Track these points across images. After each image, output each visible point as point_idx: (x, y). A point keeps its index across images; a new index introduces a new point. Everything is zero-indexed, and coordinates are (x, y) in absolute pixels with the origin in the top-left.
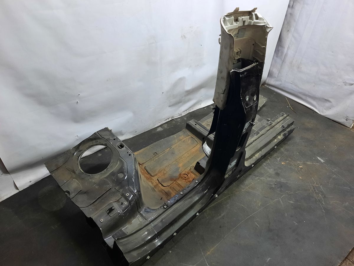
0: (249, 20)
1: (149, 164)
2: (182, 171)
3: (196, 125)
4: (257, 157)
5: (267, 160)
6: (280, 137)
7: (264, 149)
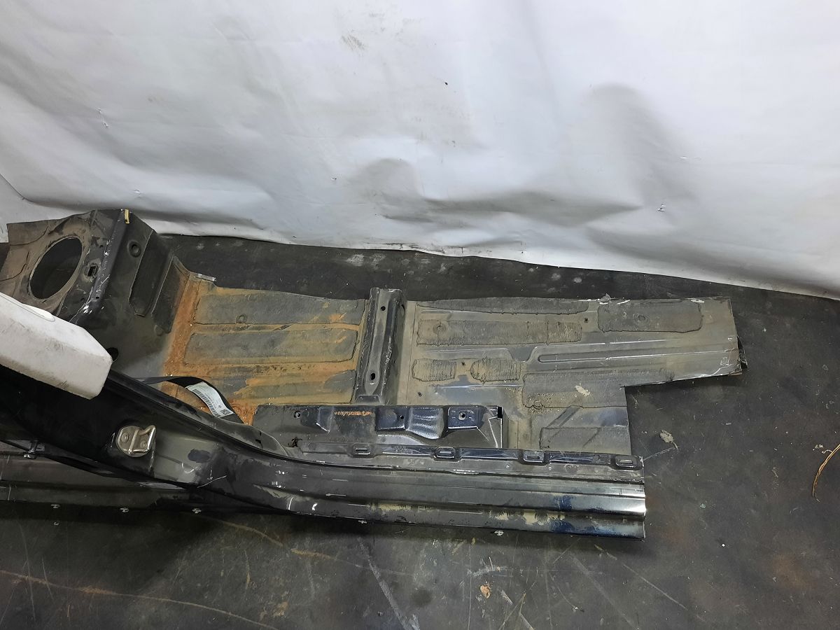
1: (206, 333)
2: (239, 397)
3: (383, 308)
4: (384, 513)
5: (459, 542)
6: (536, 520)
7: (429, 511)
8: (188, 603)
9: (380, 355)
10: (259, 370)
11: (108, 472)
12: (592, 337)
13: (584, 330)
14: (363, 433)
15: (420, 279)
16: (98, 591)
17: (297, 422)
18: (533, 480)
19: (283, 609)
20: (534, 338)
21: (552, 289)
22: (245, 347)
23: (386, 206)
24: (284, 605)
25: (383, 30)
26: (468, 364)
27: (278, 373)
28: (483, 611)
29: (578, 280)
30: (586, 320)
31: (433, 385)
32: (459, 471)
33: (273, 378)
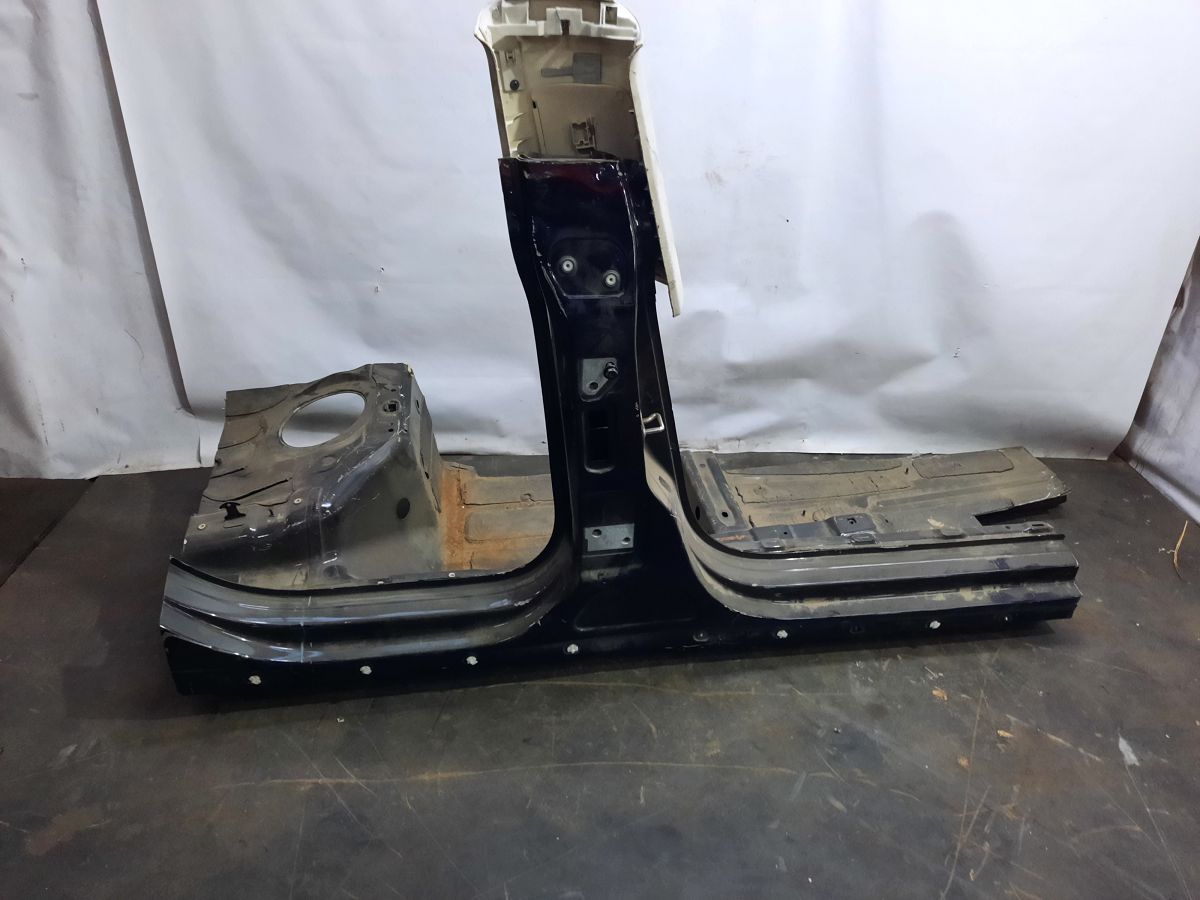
0: (583, 23)
6: (973, 596)
8: (585, 763)
13: (907, 478)
19: (715, 747)
24: (716, 743)
26: (808, 513)
30: (906, 472)
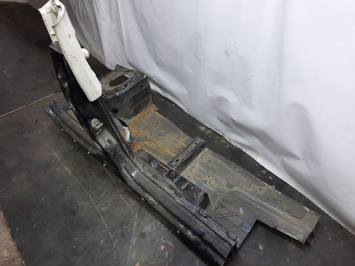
1: (144, 122)
2: (139, 144)
3: (196, 144)
4: (149, 200)
5: (166, 228)
6: (191, 235)
7: (162, 208)
8: (85, 189)
9: (184, 156)
10: (150, 140)
11: (86, 130)
12: (258, 196)
13: (257, 192)
14: (162, 174)
15: (217, 145)
16: (68, 170)
17: (147, 159)
18: (198, 220)
19: (105, 208)
20: (238, 184)
21: (259, 175)
22: (151, 132)
23: (219, 114)
24: (106, 208)
25: (237, 53)
26: (211, 178)
27: (154, 144)
28: (157, 253)
29: (271, 178)
30: (261, 189)
31: (195, 177)
32: (177, 201)
33: (151, 145)
